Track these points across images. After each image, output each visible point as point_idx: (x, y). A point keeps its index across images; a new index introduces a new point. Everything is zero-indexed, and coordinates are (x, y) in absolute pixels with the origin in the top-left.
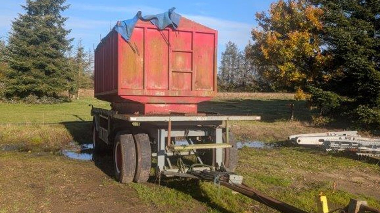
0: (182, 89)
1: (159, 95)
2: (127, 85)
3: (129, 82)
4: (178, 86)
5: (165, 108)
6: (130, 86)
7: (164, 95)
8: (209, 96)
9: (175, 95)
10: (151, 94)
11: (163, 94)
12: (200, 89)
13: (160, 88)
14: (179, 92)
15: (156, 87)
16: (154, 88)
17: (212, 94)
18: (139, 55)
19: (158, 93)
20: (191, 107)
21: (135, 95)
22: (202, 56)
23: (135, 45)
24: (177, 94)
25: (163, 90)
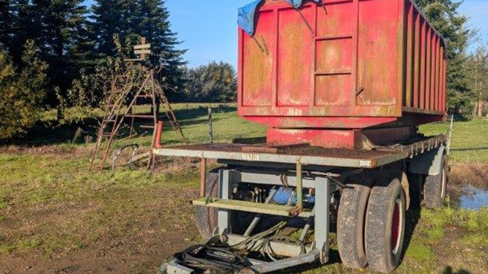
0: (334, 104)
1: (293, 114)
2: (252, 100)
3: (254, 96)
4: (327, 99)
5: (297, 135)
6: (255, 102)
7: (300, 114)
8: (383, 115)
9: (319, 115)
10: (282, 114)
11: (299, 112)
12: (369, 103)
13: (298, 103)
14: (327, 108)
15: (292, 101)
16: (288, 103)
17: (390, 112)
18: (268, 54)
19: (291, 112)
20: (343, 136)
21: (259, 115)
22: (375, 41)
23: (263, 40)
24: (323, 113)
25: (301, 106)
